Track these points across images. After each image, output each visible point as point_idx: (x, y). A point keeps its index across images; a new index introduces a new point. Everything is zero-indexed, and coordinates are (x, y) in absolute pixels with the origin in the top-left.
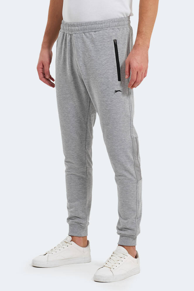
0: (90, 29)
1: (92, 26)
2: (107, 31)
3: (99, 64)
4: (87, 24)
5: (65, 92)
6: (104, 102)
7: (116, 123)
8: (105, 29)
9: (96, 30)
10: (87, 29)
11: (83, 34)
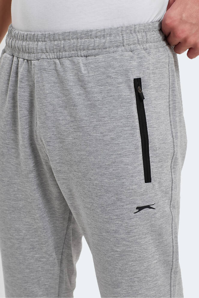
0: (75, 49)
1: (79, 40)
2: (117, 55)
3: (97, 140)
4: (66, 36)
5: (15, 194)
6: (108, 232)
7: (138, 282)
8: (112, 50)
9: (90, 52)
10: (67, 48)
11: (57, 61)
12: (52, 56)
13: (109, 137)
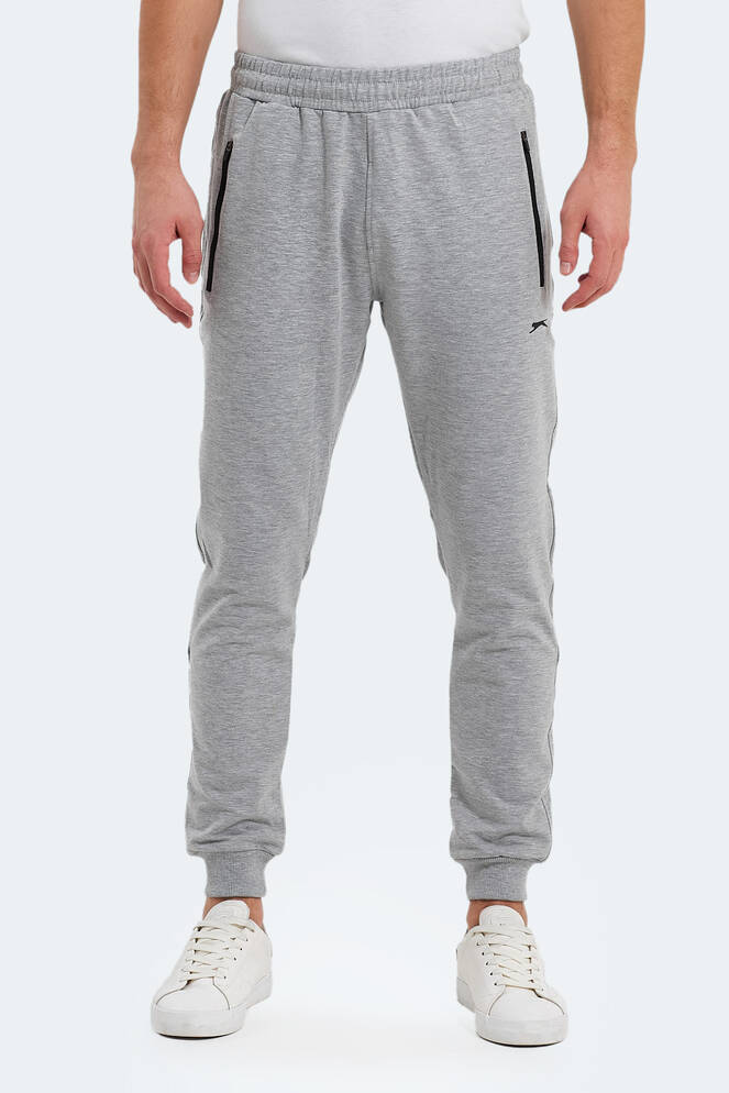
0: (438, 91)
1: (445, 79)
4: (427, 72)
8: (487, 90)
9: (459, 96)
10: (427, 91)
11: (410, 111)
12: (402, 104)
13: (496, 219)
